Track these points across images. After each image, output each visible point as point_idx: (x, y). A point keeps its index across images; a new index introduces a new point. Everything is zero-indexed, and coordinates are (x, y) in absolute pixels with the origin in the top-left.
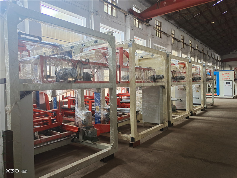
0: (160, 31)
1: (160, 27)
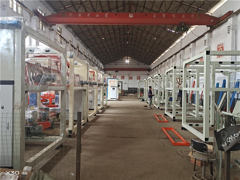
0: (60, 36)
1: (60, 32)
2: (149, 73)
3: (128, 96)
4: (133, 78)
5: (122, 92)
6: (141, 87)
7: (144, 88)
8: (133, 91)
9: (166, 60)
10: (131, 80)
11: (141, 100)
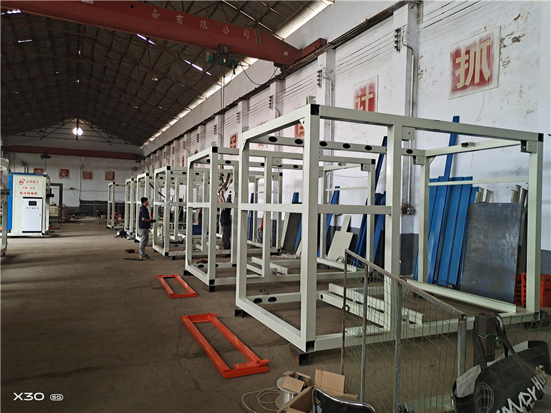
2: (137, 165)
3: (81, 222)
4: (94, 176)
5: (60, 211)
6: (118, 199)
7: (126, 202)
8: (93, 211)
9: (182, 136)
10: (88, 181)
11: (118, 234)
